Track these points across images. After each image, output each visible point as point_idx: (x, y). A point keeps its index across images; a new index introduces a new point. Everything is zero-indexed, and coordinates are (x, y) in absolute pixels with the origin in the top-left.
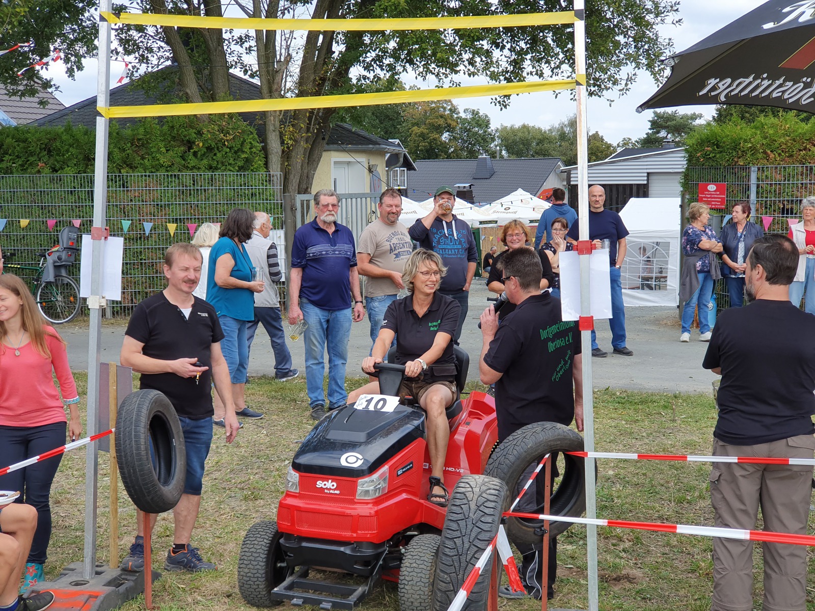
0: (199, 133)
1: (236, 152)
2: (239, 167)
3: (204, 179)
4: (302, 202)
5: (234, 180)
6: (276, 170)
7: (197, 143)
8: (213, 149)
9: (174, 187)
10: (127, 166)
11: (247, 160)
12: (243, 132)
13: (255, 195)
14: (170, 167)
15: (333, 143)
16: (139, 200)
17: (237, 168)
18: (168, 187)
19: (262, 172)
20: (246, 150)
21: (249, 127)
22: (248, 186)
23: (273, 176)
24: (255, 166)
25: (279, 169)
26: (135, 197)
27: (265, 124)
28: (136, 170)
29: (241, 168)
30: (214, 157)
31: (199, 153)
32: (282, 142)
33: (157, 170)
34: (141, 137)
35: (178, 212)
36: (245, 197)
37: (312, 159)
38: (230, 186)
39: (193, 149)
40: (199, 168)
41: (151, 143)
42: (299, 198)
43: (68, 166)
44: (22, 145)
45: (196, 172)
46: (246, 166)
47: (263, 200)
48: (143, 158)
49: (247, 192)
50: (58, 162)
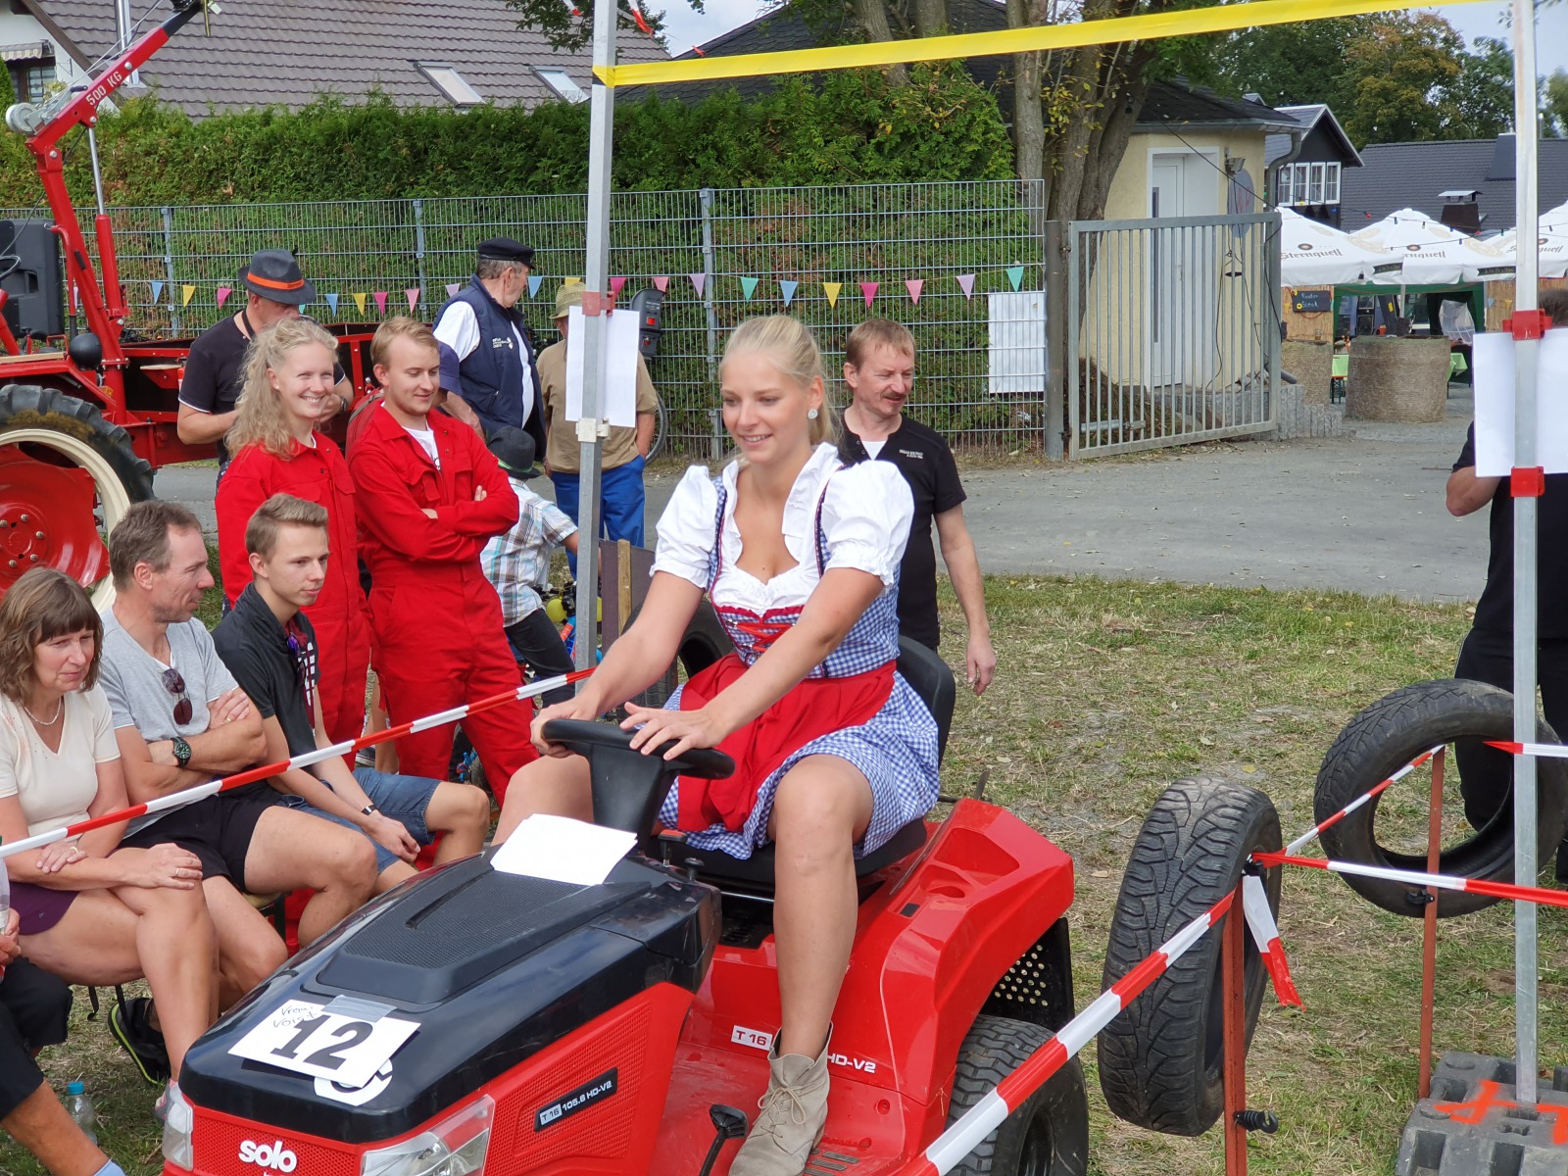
0: (887, 107)
1: (957, 142)
2: (961, 170)
3: (895, 196)
4: (1082, 234)
5: (950, 196)
6: (1032, 176)
7: (881, 126)
8: (913, 136)
9: (838, 211)
10: (753, 173)
11: (978, 158)
12: (971, 103)
13: (991, 224)
14: (832, 173)
15: (1152, 119)
16: (773, 239)
17: (958, 173)
18: (827, 212)
19: (1006, 179)
20: (975, 137)
21: (983, 93)
22: (977, 207)
23: (1026, 187)
24: (993, 168)
25: (1039, 173)
26: (766, 231)
27: (1013, 86)
28: (771, 180)
29: (966, 173)
30: (916, 153)
31: (887, 144)
32: (1046, 121)
33: (808, 181)
34: (777, 117)
35: (843, 261)
36: (971, 228)
37: (1105, 153)
38: (944, 207)
39: (874, 138)
40: (886, 174)
41: (796, 129)
42: (1075, 228)
43: (648, 176)
44: (570, 138)
45: (880, 183)
46: (976, 167)
47: (1006, 233)
48: (783, 158)
49: (974, 218)
50: (631, 169)
